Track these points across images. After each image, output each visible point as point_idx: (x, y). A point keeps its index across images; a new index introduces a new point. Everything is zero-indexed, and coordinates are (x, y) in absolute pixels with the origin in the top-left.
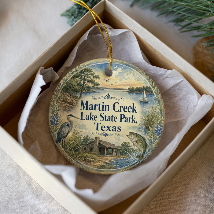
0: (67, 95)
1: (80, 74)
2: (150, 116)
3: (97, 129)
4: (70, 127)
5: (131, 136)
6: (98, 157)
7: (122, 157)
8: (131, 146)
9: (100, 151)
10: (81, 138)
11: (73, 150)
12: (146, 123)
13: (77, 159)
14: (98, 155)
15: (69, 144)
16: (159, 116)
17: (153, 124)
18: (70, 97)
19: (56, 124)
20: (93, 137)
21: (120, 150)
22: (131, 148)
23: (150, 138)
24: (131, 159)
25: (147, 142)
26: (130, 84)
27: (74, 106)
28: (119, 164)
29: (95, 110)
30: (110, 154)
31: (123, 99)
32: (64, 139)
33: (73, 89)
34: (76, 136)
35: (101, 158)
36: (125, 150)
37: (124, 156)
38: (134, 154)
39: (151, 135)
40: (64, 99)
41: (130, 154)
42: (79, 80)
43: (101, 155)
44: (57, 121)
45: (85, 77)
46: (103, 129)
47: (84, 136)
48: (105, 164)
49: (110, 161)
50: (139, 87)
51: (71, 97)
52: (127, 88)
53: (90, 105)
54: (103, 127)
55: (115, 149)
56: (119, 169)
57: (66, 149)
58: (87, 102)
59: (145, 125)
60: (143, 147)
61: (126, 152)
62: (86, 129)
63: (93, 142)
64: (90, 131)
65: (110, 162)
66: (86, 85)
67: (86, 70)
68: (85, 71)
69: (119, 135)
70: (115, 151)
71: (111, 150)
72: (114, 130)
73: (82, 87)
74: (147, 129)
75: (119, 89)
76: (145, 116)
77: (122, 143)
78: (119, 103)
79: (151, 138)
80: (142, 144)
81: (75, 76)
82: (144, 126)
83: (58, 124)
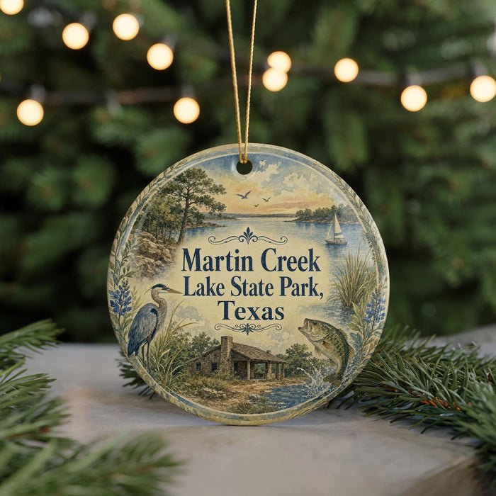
0: (148, 237)
1: (176, 183)
2: (354, 276)
3: (226, 317)
4: (160, 316)
5: (309, 328)
6: (233, 384)
7: (289, 383)
8: (311, 354)
9: (235, 370)
10: (187, 339)
11: (170, 371)
12: (345, 295)
13: (180, 393)
14: (231, 379)
15: (159, 356)
16: (375, 276)
17: (361, 296)
18: (155, 241)
19: (124, 311)
20: (217, 336)
21: (283, 364)
22: (312, 358)
23: (356, 332)
24: (312, 385)
25: (350, 341)
26: (299, 203)
27: (165, 262)
28: (283, 398)
29: (218, 269)
30: (261, 375)
31: (284, 239)
32: (147, 345)
33: (161, 220)
34: (176, 335)
35: (238, 386)
36: (297, 364)
37: (294, 380)
38: (319, 373)
39: (359, 324)
40: (140, 248)
41: (308, 374)
42: (174, 199)
43: (239, 379)
44: (127, 303)
45: (189, 191)
46: (241, 315)
47: (194, 334)
48: (249, 401)
49: (262, 393)
50: (322, 208)
51: (157, 243)
52: (294, 211)
53: (205, 259)
54: (240, 310)
55: (273, 363)
56: (284, 411)
57: (152, 370)
58: (197, 252)
59: (343, 301)
60: (341, 354)
61: (298, 368)
62: (198, 319)
63: (217, 349)
64: (208, 322)
65: (262, 395)
66: (192, 209)
67: (190, 174)
68: (188, 176)
69: (279, 328)
70: (272, 369)
71: (263, 365)
72: (267, 316)
73: (183, 215)
74: (347, 309)
75: (273, 216)
76: (341, 278)
77: (289, 347)
78: (275, 250)
79: (358, 332)
80: (338, 347)
81: (167, 190)
82: (341, 304)
83: (130, 309)
